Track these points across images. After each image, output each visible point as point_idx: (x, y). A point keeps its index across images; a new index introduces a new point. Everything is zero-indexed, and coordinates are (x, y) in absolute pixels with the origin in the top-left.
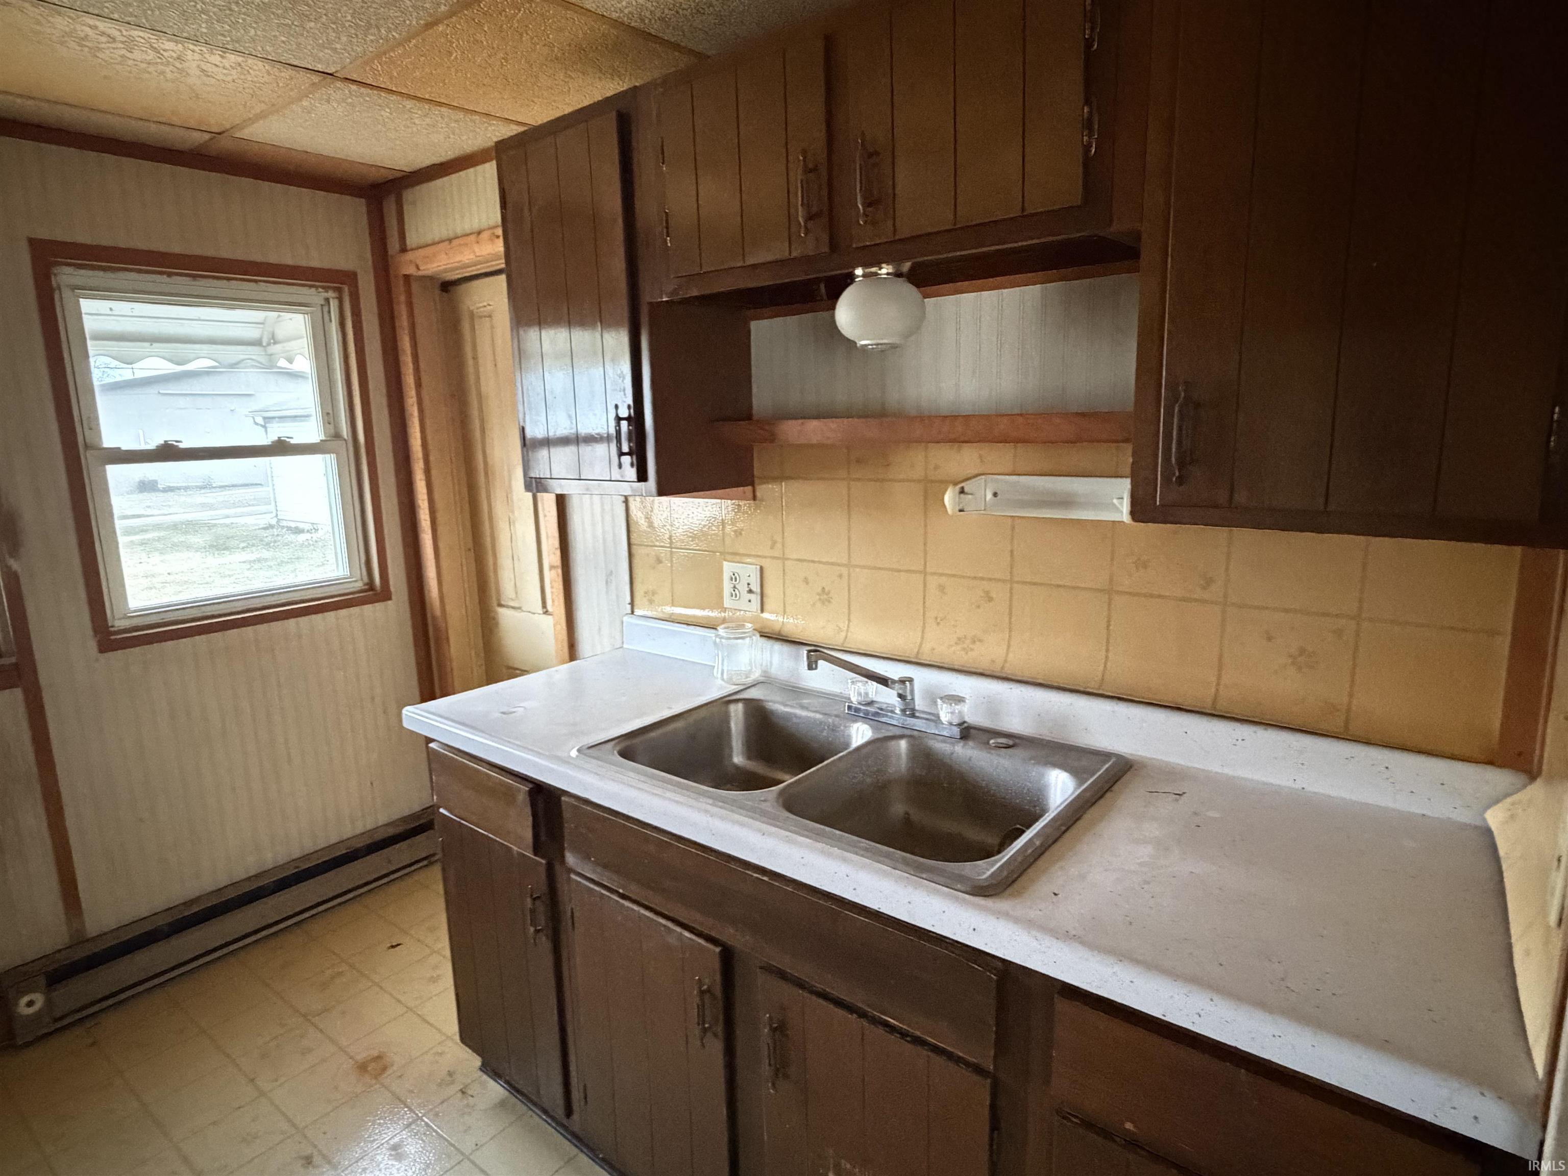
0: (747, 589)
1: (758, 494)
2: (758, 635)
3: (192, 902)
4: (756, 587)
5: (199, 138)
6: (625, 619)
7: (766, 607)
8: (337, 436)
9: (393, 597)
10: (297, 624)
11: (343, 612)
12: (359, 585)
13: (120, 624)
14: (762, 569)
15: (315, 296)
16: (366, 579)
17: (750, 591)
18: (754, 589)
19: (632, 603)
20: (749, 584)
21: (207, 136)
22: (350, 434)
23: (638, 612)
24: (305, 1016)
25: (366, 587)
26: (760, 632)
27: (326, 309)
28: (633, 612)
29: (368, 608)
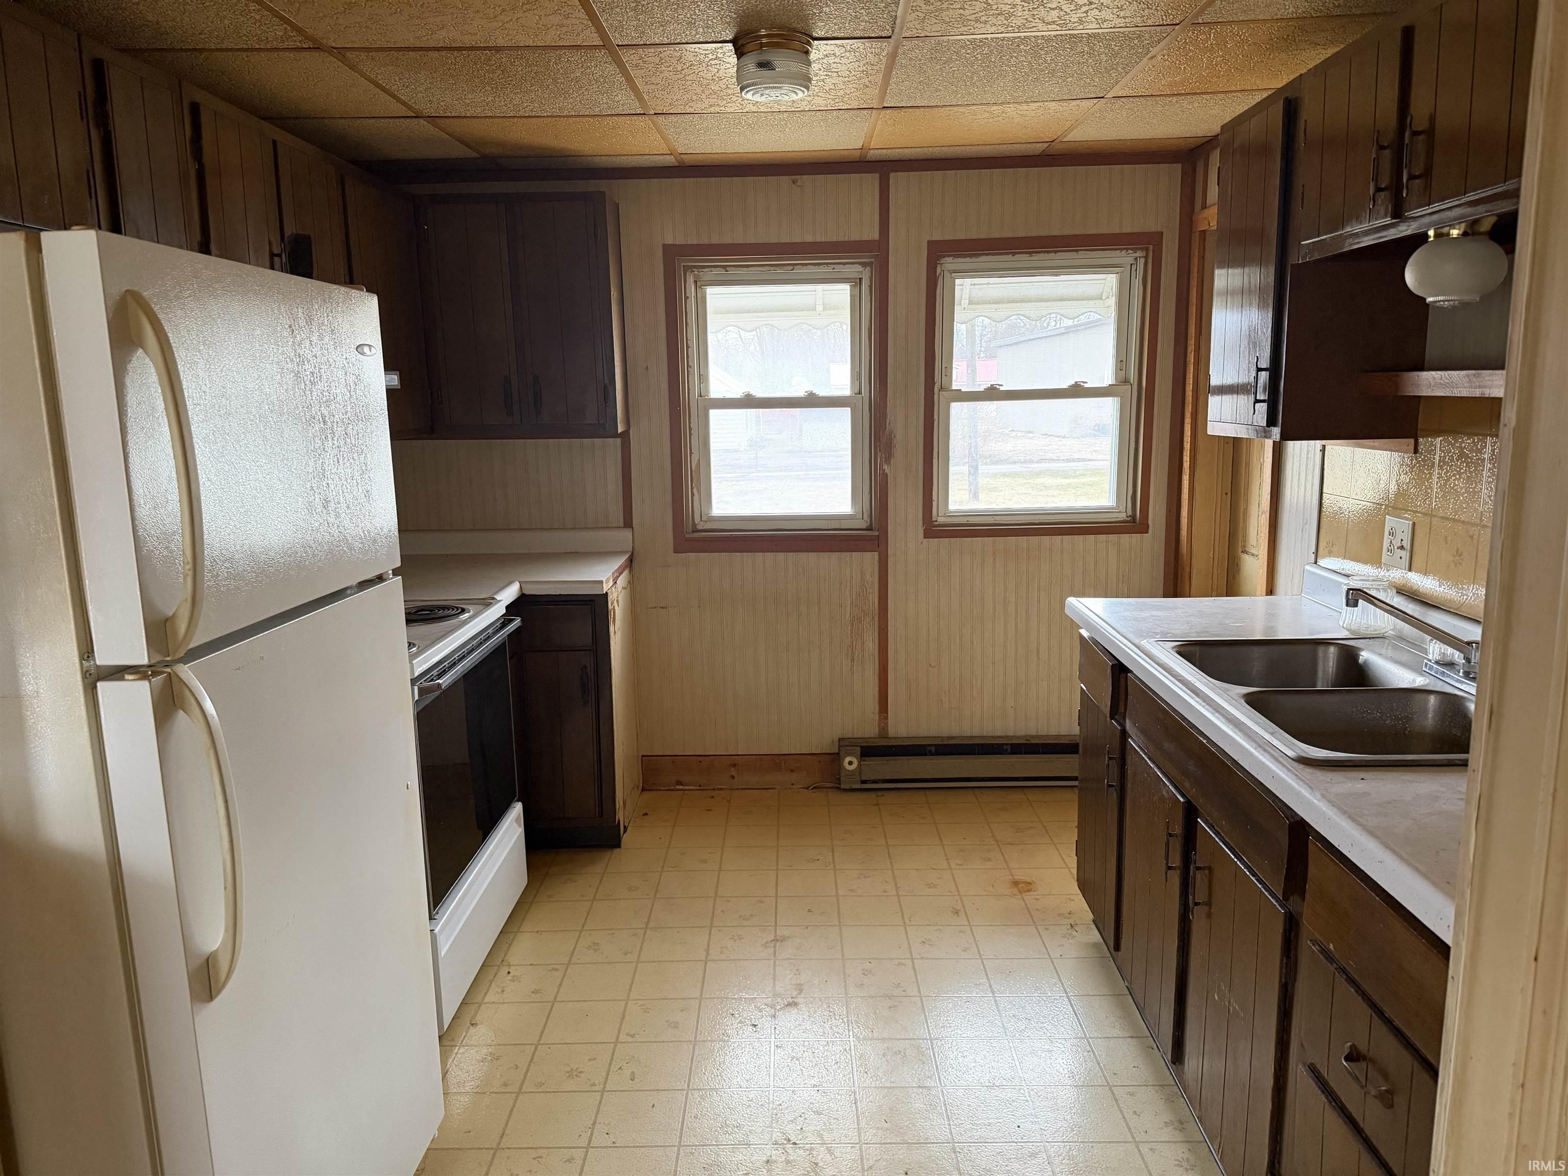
0: (1400, 545)
1: (1421, 447)
2: (1395, 591)
3: (952, 738)
4: (1407, 544)
5: (1040, 148)
6: (1308, 567)
7: (1413, 568)
8: (1126, 381)
9: (1150, 530)
10: (1062, 541)
11: (1102, 537)
12: (1123, 516)
13: (941, 520)
14: (1414, 524)
15: (1125, 257)
16: (1130, 513)
17: (1402, 548)
18: (1405, 546)
19: (1316, 553)
20: (1402, 540)
21: (1046, 145)
22: (1136, 379)
23: (1321, 562)
24: (997, 842)
25: (1129, 519)
26: (1397, 588)
27: (1134, 267)
28: (1316, 563)
29: (1125, 538)
